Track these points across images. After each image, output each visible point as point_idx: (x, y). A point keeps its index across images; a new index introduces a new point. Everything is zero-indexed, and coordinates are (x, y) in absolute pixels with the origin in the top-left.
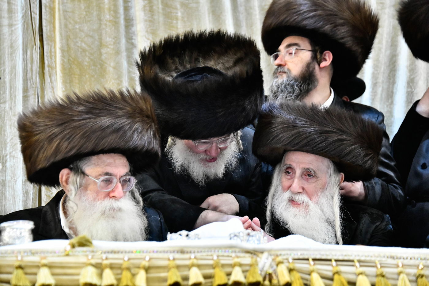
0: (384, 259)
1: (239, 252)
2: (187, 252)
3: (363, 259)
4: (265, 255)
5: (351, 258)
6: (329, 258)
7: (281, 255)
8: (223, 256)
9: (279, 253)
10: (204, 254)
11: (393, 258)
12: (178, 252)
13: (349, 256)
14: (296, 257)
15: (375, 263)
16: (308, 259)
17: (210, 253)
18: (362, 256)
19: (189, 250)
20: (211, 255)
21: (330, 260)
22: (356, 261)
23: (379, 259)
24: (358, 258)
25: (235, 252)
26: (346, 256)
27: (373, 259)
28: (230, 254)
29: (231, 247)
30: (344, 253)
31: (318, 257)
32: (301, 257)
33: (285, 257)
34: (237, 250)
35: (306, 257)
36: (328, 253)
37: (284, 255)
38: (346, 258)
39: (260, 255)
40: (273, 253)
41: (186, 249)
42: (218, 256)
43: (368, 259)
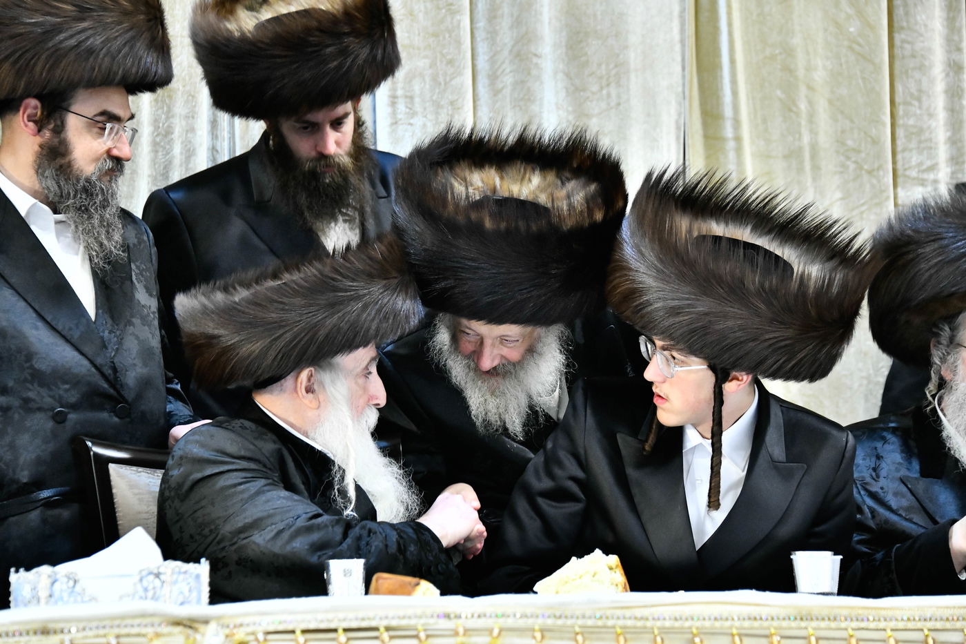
0: (432, 621)
1: (160, 625)
2: (55, 632)
3: (394, 623)
4: (213, 626)
5: (373, 624)
6: (332, 626)
7: (241, 625)
8: (128, 635)
9: (238, 621)
10: (90, 633)
11: (447, 616)
12: (35, 633)
13: (369, 619)
14: (271, 628)
15: (416, 629)
16: (293, 632)
17: (102, 632)
18: (393, 618)
19: (58, 626)
20: (105, 636)
21: (335, 630)
22: (382, 629)
23: (423, 621)
24: (385, 623)
25: (153, 625)
26: (363, 619)
27: (413, 622)
28: (144, 631)
29: (143, 615)
30: (361, 615)
31: (312, 626)
32: (281, 628)
33: (250, 629)
34: (156, 620)
35: (290, 628)
36: (330, 616)
37: (248, 625)
38: (364, 624)
39: (202, 628)
40: (226, 621)
41: (51, 626)
42: (118, 637)
43: (404, 622)
